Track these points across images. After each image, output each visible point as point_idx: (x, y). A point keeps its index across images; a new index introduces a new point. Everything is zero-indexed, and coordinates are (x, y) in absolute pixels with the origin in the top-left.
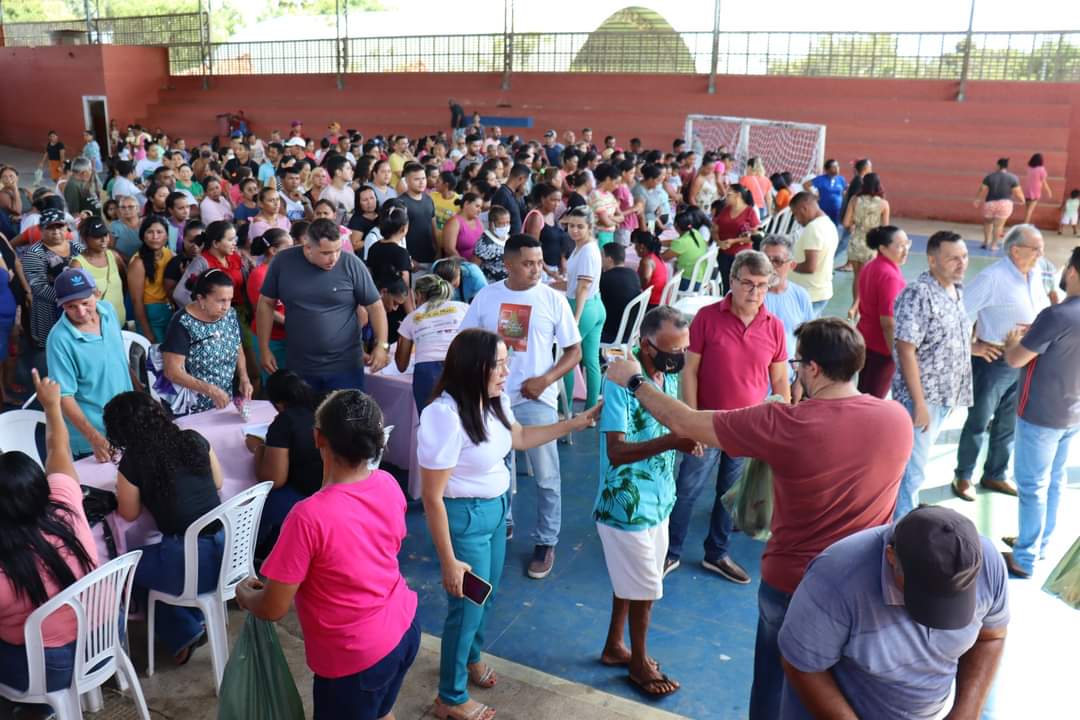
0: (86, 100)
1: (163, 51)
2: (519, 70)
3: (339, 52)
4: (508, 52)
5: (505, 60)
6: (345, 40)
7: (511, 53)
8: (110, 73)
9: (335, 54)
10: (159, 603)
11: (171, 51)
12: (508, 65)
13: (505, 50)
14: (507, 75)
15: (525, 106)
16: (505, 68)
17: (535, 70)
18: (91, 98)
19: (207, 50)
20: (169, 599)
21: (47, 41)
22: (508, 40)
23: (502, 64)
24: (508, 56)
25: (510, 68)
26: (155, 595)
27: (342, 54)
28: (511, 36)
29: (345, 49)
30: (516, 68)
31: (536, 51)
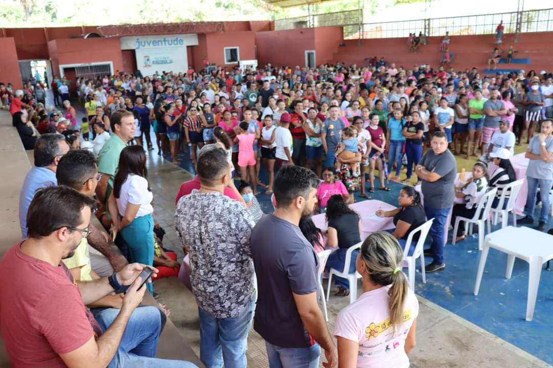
0: (306, 52)
1: (341, 28)
2: (525, 31)
3: (425, 26)
4: (519, 22)
5: (517, 26)
6: (429, 20)
7: (521, 22)
8: (317, 40)
9: (423, 27)
10: (334, 276)
11: (344, 28)
12: (518, 29)
13: (517, 21)
14: (518, 34)
15: (527, 52)
16: (516, 30)
17: (535, 31)
18: (309, 51)
19: (361, 27)
20: (338, 274)
21: (292, 27)
22: (519, 16)
23: (515, 28)
24: (519, 23)
25: (520, 31)
26: (333, 271)
27: (427, 27)
28: (521, 13)
29: (429, 24)
30: (524, 30)
31: (536, 20)
